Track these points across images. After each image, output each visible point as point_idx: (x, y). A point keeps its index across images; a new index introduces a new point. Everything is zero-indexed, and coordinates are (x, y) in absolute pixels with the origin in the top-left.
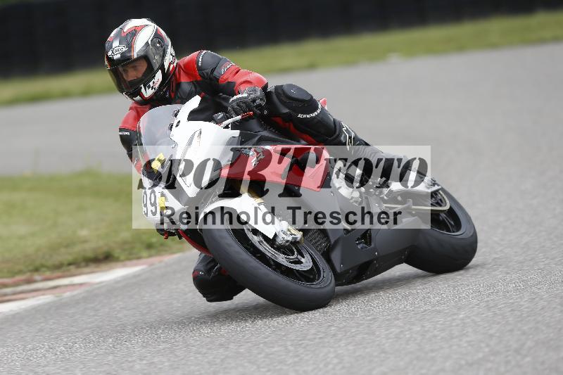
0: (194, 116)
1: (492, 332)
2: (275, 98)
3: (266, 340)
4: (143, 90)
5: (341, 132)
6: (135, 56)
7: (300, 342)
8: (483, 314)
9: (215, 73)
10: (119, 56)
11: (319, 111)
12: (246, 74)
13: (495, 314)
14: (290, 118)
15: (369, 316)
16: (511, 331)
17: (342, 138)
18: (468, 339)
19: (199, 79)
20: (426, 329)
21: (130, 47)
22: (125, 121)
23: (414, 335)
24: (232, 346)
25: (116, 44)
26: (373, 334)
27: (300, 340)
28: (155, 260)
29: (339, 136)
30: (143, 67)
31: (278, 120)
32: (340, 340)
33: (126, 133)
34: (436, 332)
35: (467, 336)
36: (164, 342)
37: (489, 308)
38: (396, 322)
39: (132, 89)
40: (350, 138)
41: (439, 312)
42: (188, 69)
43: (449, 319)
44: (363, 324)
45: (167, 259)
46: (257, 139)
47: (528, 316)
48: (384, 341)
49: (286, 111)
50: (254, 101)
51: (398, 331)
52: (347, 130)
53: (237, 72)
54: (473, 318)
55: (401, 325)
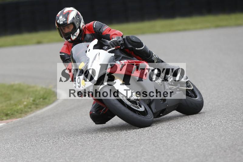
0: (95, 47)
1: (154, 155)
2: (126, 41)
3: (57, 156)
4: (72, 37)
5: (152, 56)
6: (69, 23)
7: (72, 158)
8: (151, 147)
9: (101, 30)
10: (62, 22)
11: (144, 47)
12: (114, 31)
13: (156, 147)
14: (132, 50)
15: (102, 147)
16: (163, 155)
17: (153, 58)
18: (145, 158)
19: (94, 33)
20: (127, 153)
21: (67, 19)
22: (62, 49)
23: (121, 156)
24: (42, 159)
25: (61, 17)
26: (104, 154)
27: (72, 157)
28: (9, 121)
29: (152, 57)
30: (72, 27)
31: (127, 50)
32: (89, 157)
33: (63, 54)
34: (131, 155)
35: (144, 156)
36: (12, 156)
37: (153, 145)
38: (114, 150)
39: (67, 36)
40: (156, 58)
41: (132, 146)
42: (89, 29)
43: (136, 149)
44: (99, 151)
45: (14, 120)
46: (121, 57)
47: (170, 148)
48: (108, 158)
49: (130, 46)
50: (120, 42)
51: (114, 153)
52: (155, 55)
53: (110, 30)
54: (147, 149)
55: (116, 151)
